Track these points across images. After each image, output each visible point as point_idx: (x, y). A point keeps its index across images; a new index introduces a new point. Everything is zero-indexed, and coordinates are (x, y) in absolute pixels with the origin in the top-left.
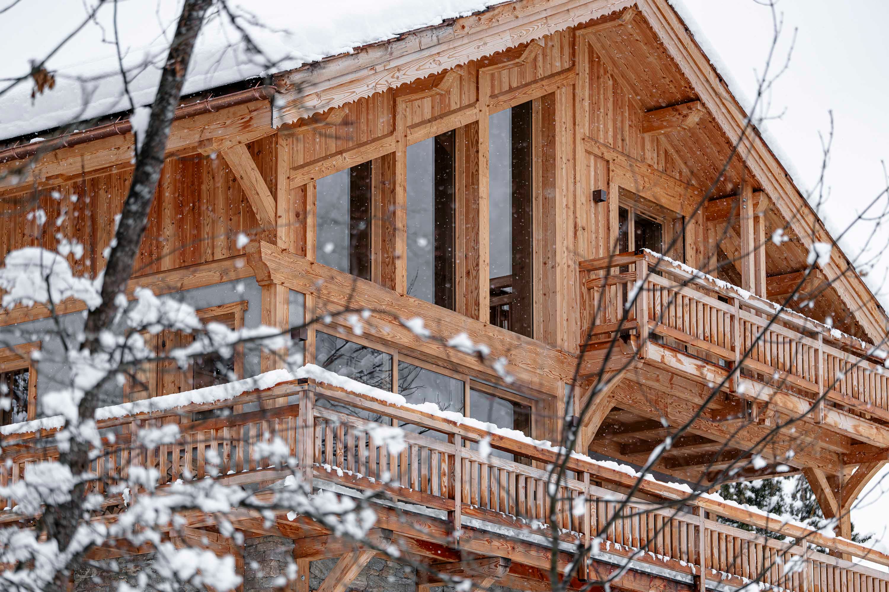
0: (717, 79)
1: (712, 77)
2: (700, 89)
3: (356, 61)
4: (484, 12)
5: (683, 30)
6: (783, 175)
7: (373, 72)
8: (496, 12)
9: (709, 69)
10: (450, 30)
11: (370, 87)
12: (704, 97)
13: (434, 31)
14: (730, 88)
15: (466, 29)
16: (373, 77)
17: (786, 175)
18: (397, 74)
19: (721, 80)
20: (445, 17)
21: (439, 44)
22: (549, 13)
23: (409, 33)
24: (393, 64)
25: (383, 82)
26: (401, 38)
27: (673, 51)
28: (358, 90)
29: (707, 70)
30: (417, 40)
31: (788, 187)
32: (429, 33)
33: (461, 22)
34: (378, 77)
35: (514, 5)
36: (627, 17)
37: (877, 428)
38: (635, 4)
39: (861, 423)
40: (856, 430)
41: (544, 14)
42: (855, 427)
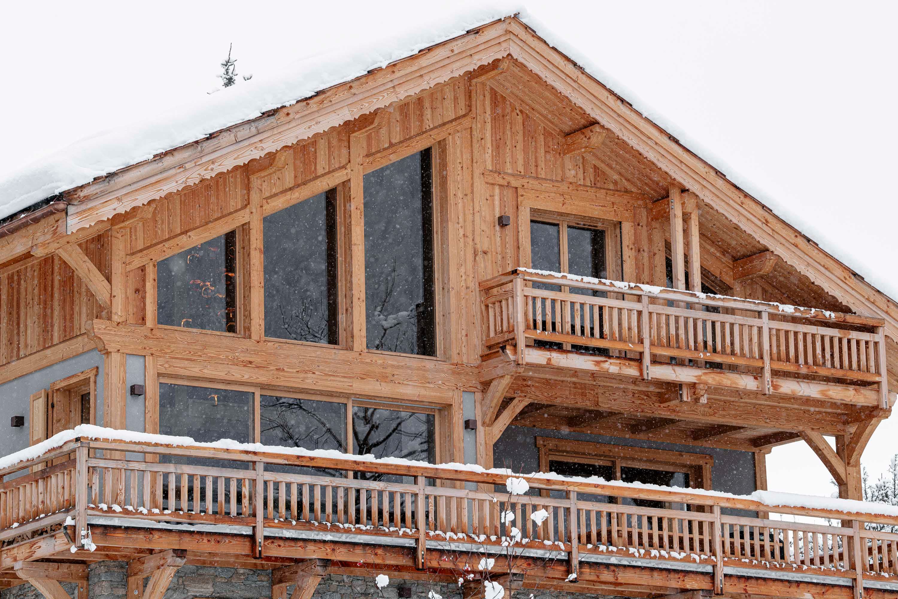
0: (619, 102)
1: (611, 101)
2: (595, 114)
3: (160, 164)
4: (311, 98)
5: (571, 66)
6: (713, 173)
7: (182, 170)
8: (328, 94)
9: (606, 94)
10: (272, 119)
11: (180, 182)
12: (604, 120)
13: (253, 124)
14: (634, 107)
15: (291, 116)
16: (183, 174)
17: (717, 172)
18: (212, 166)
19: (622, 101)
20: (264, 110)
21: (259, 134)
22: (396, 82)
23: (221, 131)
24: (204, 160)
25: (195, 175)
26: (211, 137)
27: (559, 86)
28: (165, 188)
29: (603, 95)
30: (232, 135)
31: (720, 183)
32: (247, 127)
33: (285, 111)
34: (188, 174)
35: (351, 84)
36: (504, 65)
37: (856, 390)
38: (509, 55)
39: (831, 387)
40: (824, 395)
41: (391, 85)
42: (822, 392)
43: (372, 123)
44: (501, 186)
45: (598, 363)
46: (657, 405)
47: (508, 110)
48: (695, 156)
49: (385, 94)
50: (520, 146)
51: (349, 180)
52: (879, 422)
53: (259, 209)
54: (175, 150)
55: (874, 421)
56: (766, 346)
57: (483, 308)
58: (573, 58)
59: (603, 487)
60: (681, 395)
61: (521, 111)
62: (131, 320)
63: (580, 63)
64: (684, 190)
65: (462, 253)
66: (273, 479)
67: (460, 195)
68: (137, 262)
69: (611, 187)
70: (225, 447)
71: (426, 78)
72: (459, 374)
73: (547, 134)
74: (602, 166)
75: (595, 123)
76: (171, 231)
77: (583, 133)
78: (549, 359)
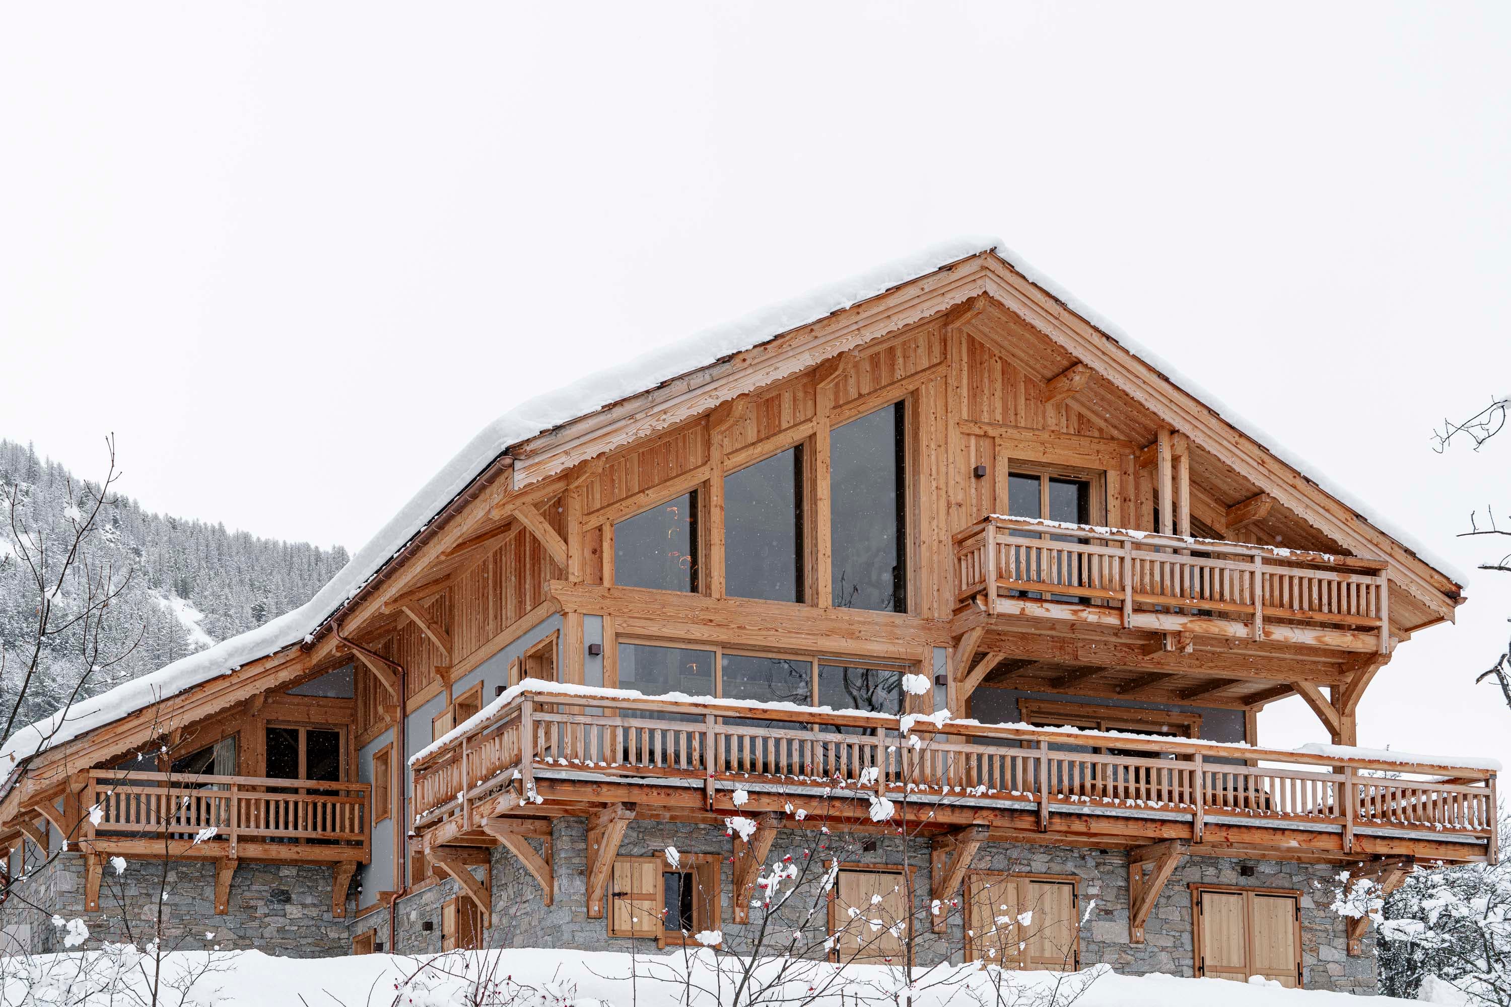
0: (1104, 339)
1: (1096, 339)
2: (1078, 352)
3: (609, 416)
4: (769, 342)
5: (1052, 302)
6: (1205, 412)
7: (632, 421)
8: (787, 338)
9: (1091, 331)
10: (727, 366)
11: (630, 434)
12: (1087, 359)
13: (707, 371)
14: (1121, 344)
15: (748, 362)
16: (633, 425)
17: (1210, 410)
18: (664, 417)
19: (1108, 338)
20: (719, 357)
21: (713, 381)
22: (861, 324)
23: (673, 380)
24: (656, 410)
25: (646, 426)
26: (663, 385)
27: (1039, 324)
28: (614, 440)
29: (1087, 332)
30: (685, 383)
31: (1213, 422)
32: (700, 374)
33: (741, 357)
34: (639, 425)
35: (813, 327)
36: (980, 304)
37: (1354, 635)
38: (985, 292)
39: (1327, 633)
40: (1320, 641)
41: (855, 327)
42: (1318, 639)
43: (836, 370)
44: (976, 435)
45: (1075, 612)
46: (1140, 657)
47: (986, 357)
48: (1188, 395)
49: (849, 337)
50: (998, 394)
51: (815, 434)
52: (1378, 668)
53: (719, 466)
54: (624, 400)
55: (1372, 667)
56: (1258, 592)
57: (956, 561)
58: (1054, 293)
59: (1076, 736)
60: (1165, 644)
61: (1000, 358)
62: (588, 580)
63: (1062, 298)
64: (1173, 432)
65: (935, 506)
66: (724, 731)
67: (933, 446)
68: (594, 521)
69: (1097, 434)
70: (673, 700)
71: (894, 318)
72: (929, 629)
73: (1028, 380)
74: (1084, 412)
75: (1078, 362)
76: (628, 490)
77: (1066, 376)
78: (1023, 609)
